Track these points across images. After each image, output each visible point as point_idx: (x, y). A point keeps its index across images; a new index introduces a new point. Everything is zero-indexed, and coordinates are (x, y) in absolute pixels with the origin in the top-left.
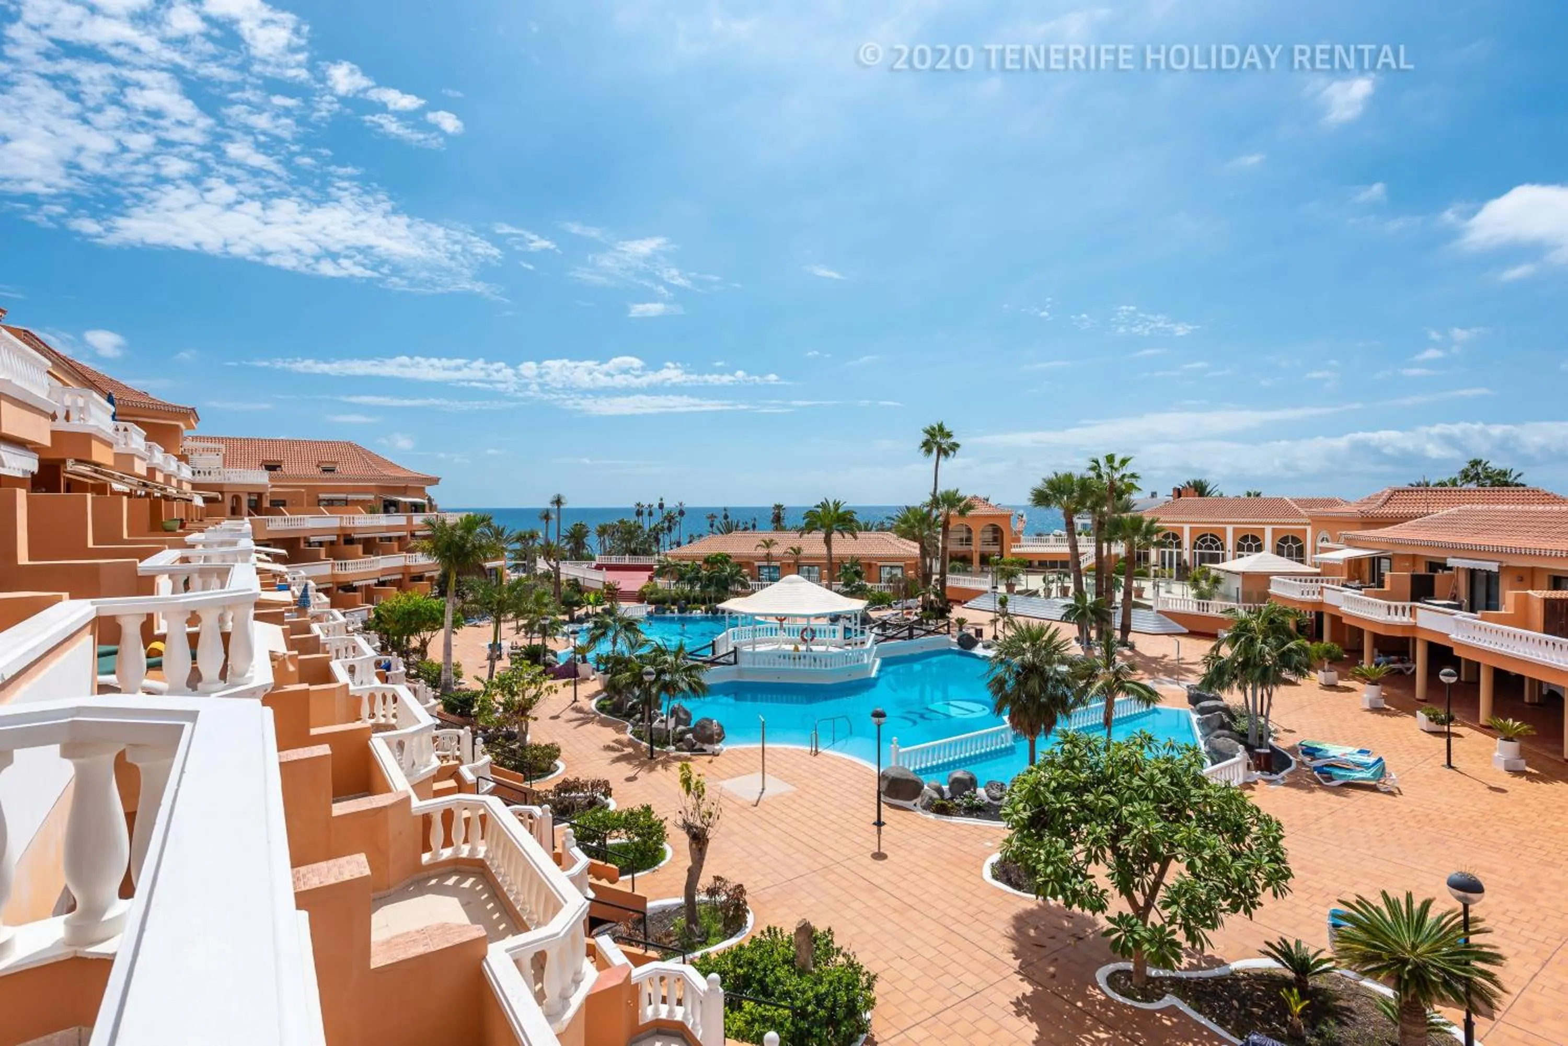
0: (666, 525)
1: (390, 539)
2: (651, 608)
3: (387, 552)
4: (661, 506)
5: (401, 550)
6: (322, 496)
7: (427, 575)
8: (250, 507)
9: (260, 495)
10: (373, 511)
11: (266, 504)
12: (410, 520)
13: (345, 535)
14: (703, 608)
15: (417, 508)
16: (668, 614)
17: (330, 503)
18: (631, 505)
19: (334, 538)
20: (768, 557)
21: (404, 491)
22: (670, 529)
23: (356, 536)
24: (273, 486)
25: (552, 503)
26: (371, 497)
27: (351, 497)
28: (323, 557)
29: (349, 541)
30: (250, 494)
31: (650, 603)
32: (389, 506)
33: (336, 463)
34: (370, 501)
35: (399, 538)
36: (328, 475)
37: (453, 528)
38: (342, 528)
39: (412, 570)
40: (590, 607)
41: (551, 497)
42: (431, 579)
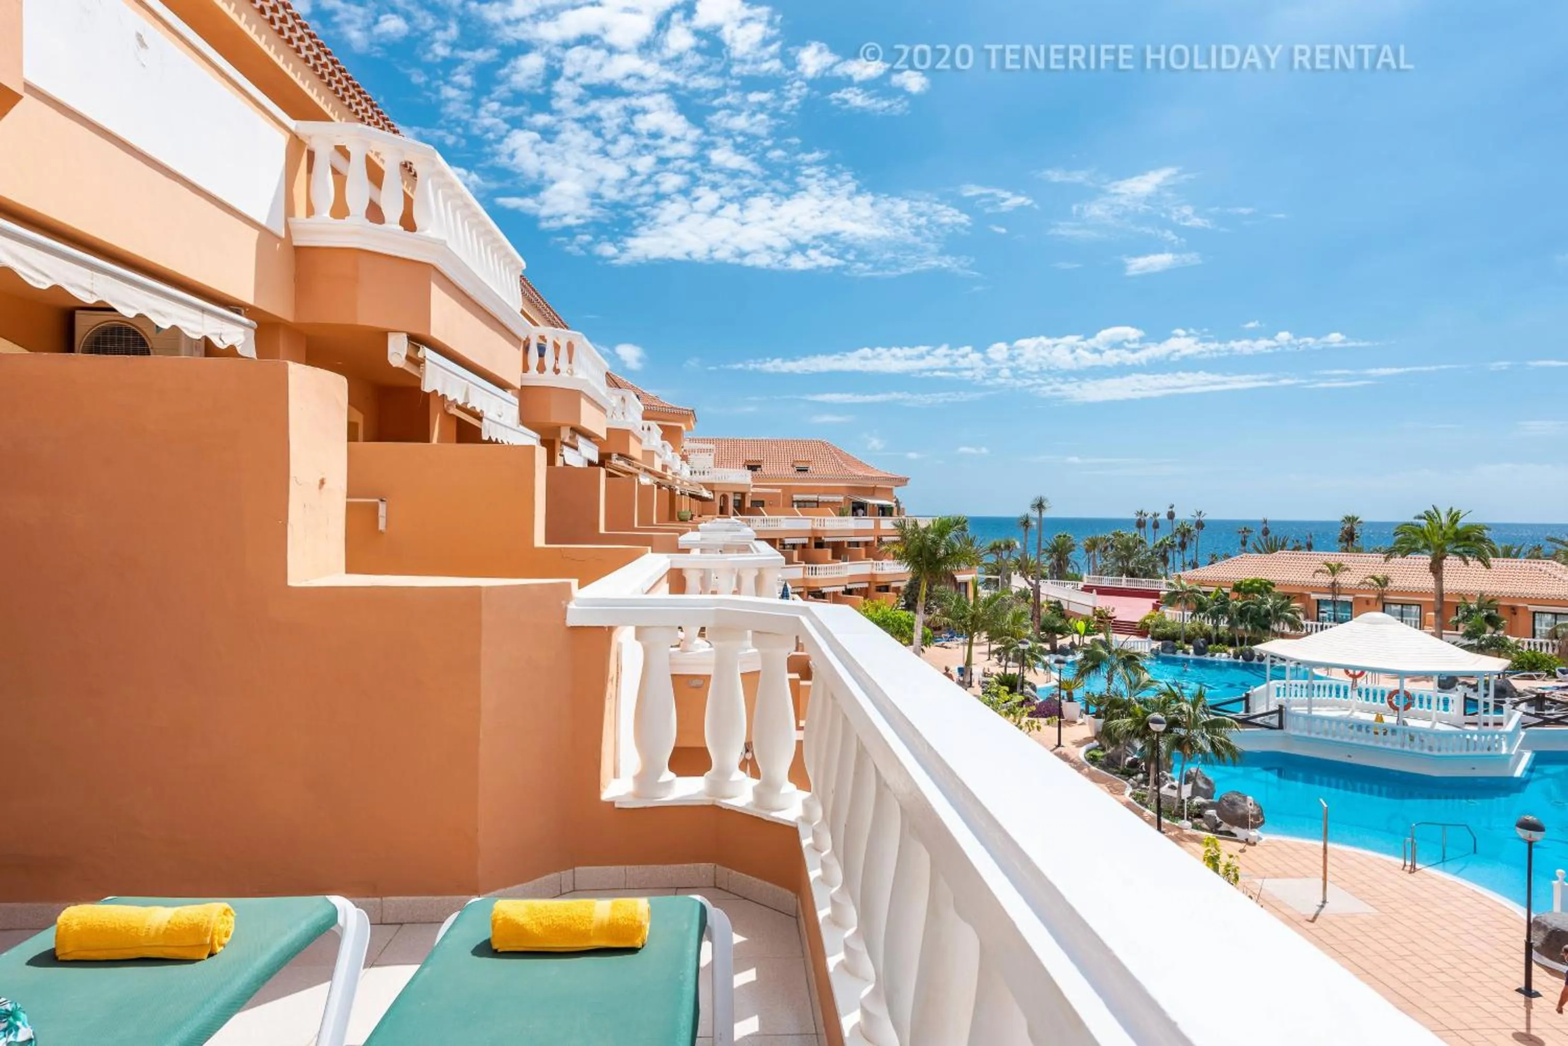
0: (1177, 540)
1: (857, 544)
2: (1157, 645)
3: (855, 558)
4: (1171, 516)
5: (868, 556)
6: (796, 497)
7: (894, 585)
8: (735, 506)
9: (743, 495)
10: (842, 514)
11: (748, 504)
12: (877, 524)
13: (816, 538)
14: (1231, 651)
15: (885, 511)
16: (1180, 654)
17: (802, 504)
18: (1131, 515)
19: (806, 541)
20: (1334, 588)
21: (873, 491)
22: (1183, 546)
23: (827, 540)
24: (754, 486)
25: (1033, 507)
26: (840, 498)
27: (822, 498)
28: (795, 559)
29: (820, 545)
30: (735, 493)
31: (1156, 638)
32: (858, 508)
33: (809, 462)
34: (839, 503)
35: (866, 544)
36: (802, 475)
37: (926, 531)
38: (813, 531)
39: (879, 579)
40: (1076, 636)
41: (1030, 499)
42: (897, 590)
